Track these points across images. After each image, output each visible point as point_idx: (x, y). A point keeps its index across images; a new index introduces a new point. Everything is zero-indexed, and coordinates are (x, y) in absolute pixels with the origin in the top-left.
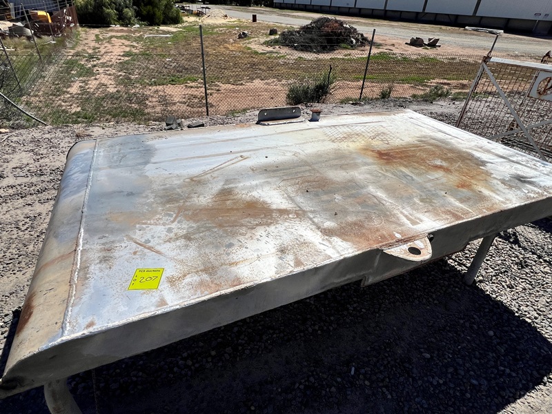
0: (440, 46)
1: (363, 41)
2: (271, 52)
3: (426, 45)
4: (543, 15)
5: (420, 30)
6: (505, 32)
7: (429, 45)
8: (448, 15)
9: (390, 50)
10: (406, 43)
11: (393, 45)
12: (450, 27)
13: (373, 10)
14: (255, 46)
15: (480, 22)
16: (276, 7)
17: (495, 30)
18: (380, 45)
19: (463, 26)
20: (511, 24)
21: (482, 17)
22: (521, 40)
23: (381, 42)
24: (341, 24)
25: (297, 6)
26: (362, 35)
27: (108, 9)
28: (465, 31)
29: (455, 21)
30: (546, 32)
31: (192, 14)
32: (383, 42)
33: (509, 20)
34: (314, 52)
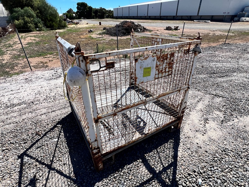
0: (179, 29)
1: (144, 30)
2: (100, 38)
3: (173, 29)
4: (227, 13)
5: (174, 23)
6: (211, 21)
7: (175, 29)
8: (187, 16)
9: (156, 32)
10: (164, 29)
11: (158, 30)
12: (187, 21)
13: (155, 16)
14: (94, 36)
15: (201, 17)
16: (115, 18)
17: (206, 21)
18: (152, 31)
19: (193, 20)
20: (214, 18)
21: (201, 16)
22: (218, 24)
23: (153, 29)
24: (133, 23)
25: (123, 17)
26: (143, 27)
27: (30, 24)
28: (194, 22)
29: (190, 18)
30: (230, 20)
31: (74, 24)
32: (154, 29)
33: (213, 16)
34: (120, 36)
